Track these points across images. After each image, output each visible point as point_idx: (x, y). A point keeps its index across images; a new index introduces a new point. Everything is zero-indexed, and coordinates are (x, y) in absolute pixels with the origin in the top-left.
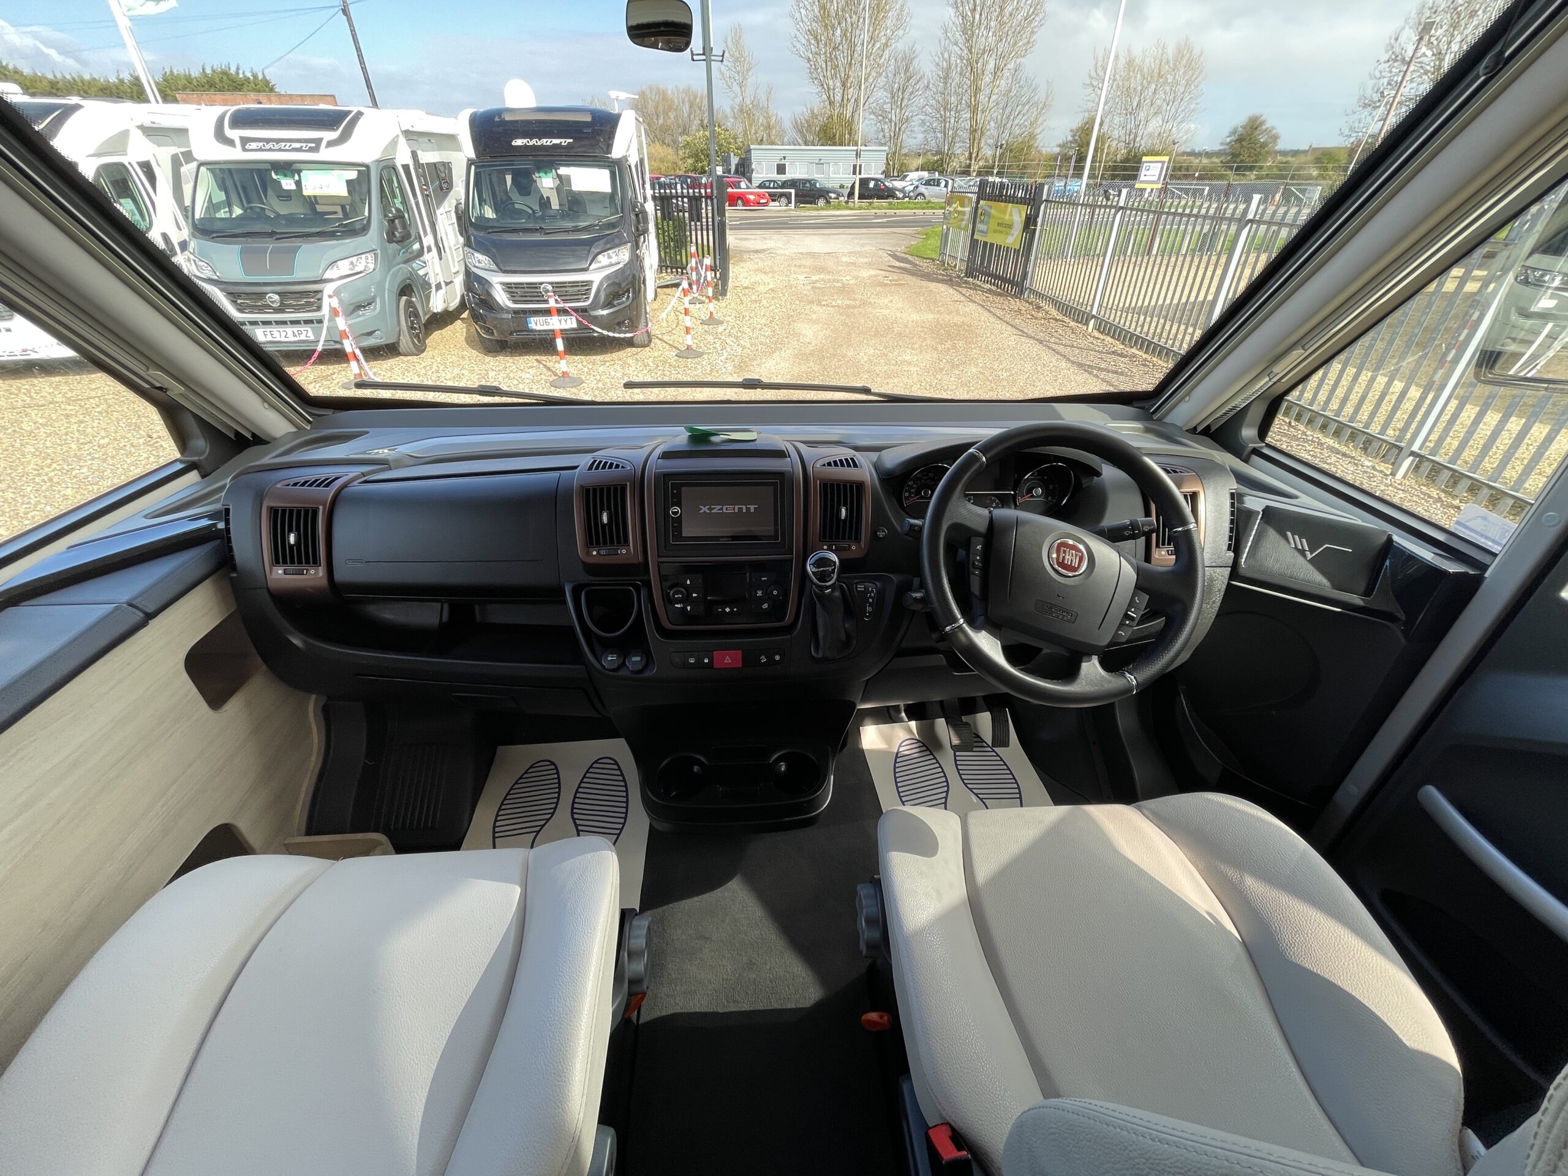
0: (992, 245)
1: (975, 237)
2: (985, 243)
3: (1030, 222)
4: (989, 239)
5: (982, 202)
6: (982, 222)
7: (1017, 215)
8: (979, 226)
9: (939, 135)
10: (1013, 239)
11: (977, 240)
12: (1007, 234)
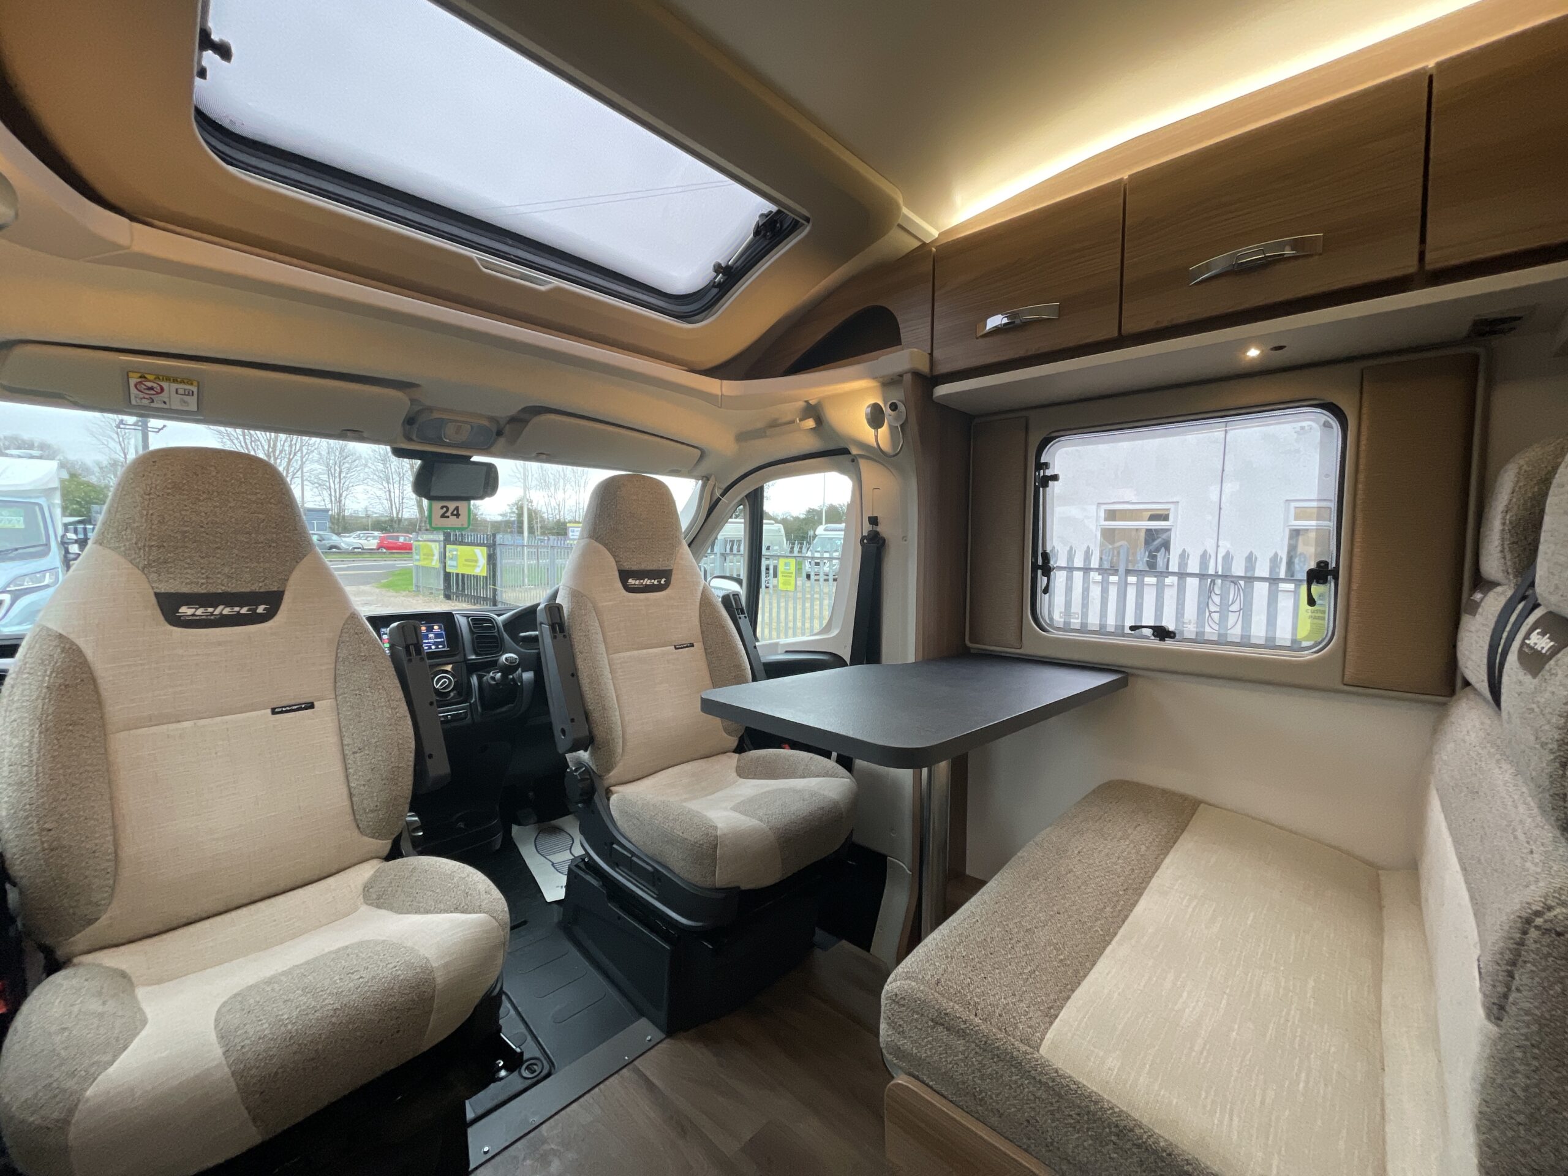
0: (463, 575)
1: (447, 570)
2: (457, 574)
3: (492, 559)
4: (461, 571)
5: (448, 547)
6: (451, 559)
7: (481, 553)
8: (448, 562)
9: (385, 502)
10: (480, 569)
11: (449, 573)
12: (475, 566)
